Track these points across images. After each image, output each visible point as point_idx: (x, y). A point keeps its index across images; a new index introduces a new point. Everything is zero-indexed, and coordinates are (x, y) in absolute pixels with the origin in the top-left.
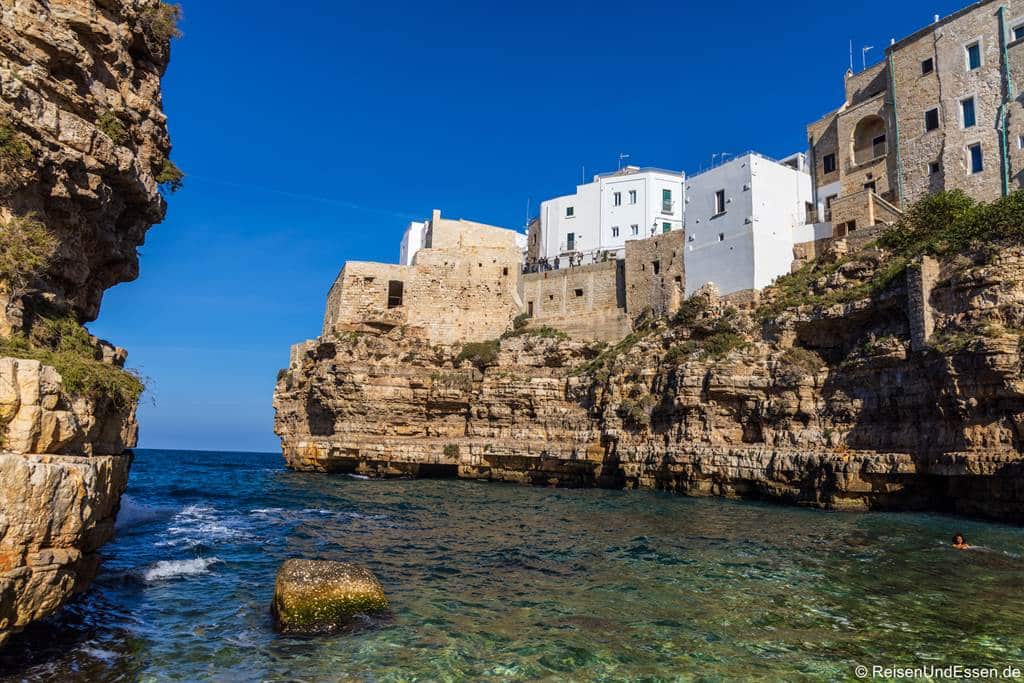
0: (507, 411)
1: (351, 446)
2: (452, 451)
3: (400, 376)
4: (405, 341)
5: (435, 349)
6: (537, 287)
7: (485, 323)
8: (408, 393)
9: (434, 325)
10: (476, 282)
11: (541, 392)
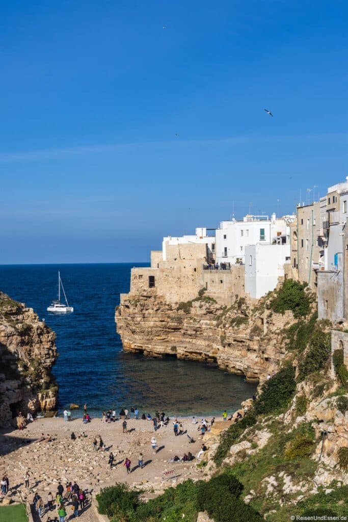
0: (194, 332)
1: (139, 345)
2: (174, 348)
3: (156, 317)
4: (156, 303)
5: (168, 305)
6: (208, 276)
7: (188, 293)
8: (158, 324)
9: (168, 295)
10: (183, 275)
11: (204, 326)
